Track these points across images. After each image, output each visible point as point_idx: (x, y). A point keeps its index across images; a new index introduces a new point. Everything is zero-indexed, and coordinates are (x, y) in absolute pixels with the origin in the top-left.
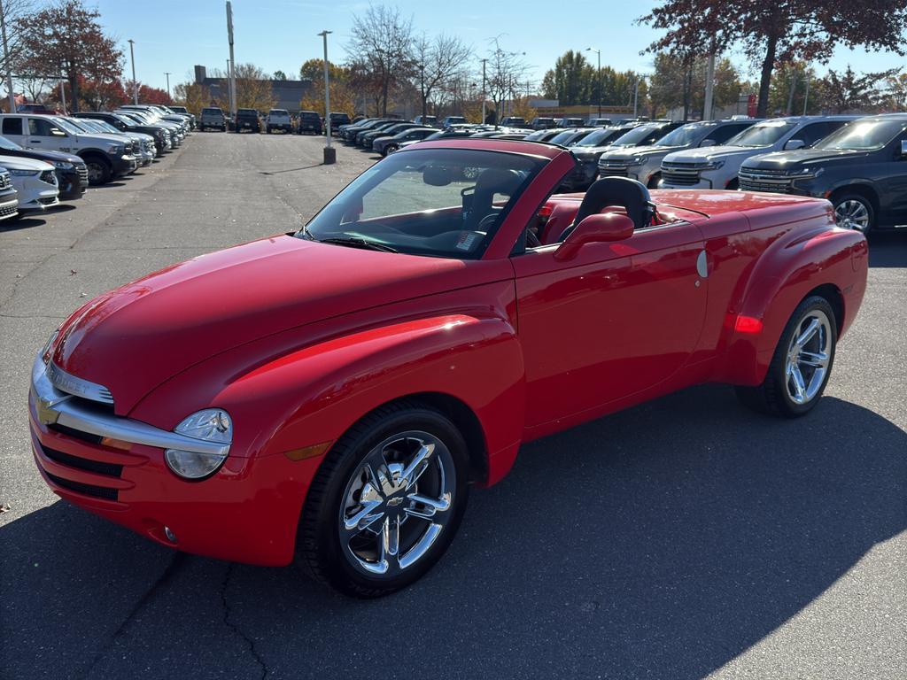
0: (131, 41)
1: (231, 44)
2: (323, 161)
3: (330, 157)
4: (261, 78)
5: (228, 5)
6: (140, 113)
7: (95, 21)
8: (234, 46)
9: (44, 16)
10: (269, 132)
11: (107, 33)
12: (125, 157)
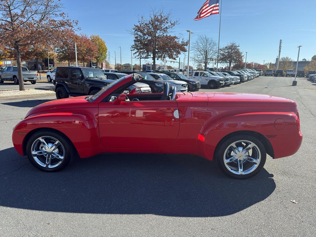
0: (246, 52)
1: (280, 52)
2: (292, 85)
3: (295, 83)
4: (290, 61)
5: (281, 40)
6: (242, 71)
7: (238, 48)
8: (281, 52)
9: (226, 47)
10: (286, 76)
11: (241, 51)
12: (221, 82)
